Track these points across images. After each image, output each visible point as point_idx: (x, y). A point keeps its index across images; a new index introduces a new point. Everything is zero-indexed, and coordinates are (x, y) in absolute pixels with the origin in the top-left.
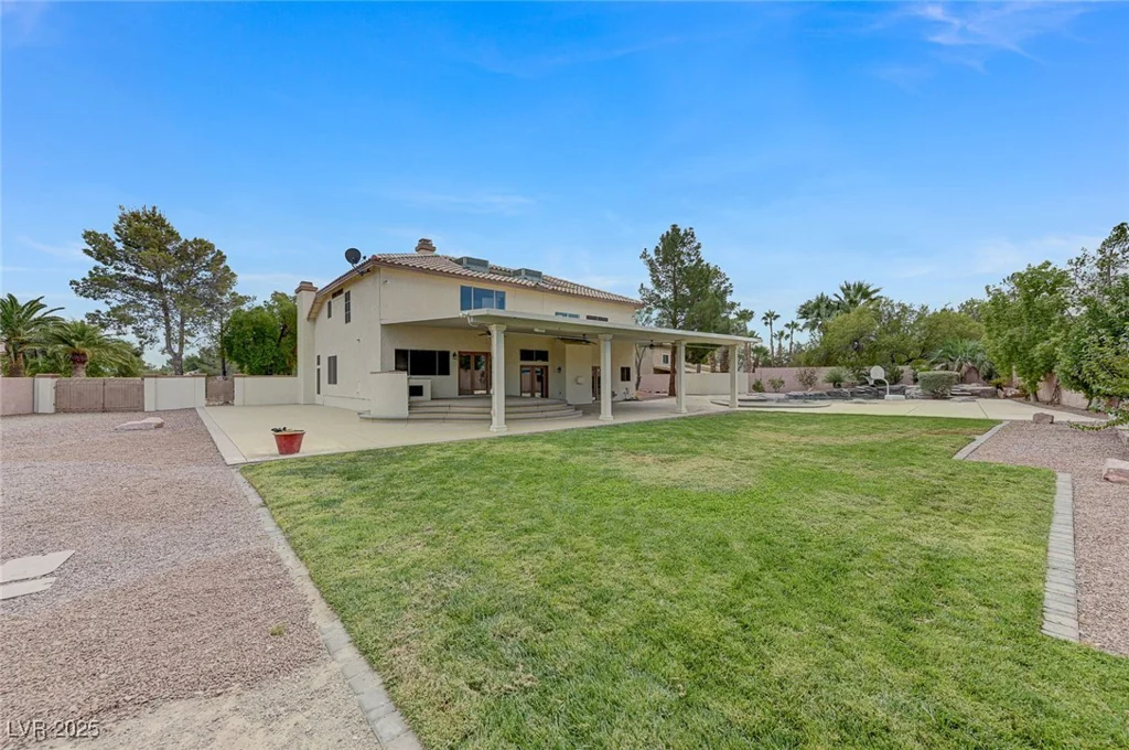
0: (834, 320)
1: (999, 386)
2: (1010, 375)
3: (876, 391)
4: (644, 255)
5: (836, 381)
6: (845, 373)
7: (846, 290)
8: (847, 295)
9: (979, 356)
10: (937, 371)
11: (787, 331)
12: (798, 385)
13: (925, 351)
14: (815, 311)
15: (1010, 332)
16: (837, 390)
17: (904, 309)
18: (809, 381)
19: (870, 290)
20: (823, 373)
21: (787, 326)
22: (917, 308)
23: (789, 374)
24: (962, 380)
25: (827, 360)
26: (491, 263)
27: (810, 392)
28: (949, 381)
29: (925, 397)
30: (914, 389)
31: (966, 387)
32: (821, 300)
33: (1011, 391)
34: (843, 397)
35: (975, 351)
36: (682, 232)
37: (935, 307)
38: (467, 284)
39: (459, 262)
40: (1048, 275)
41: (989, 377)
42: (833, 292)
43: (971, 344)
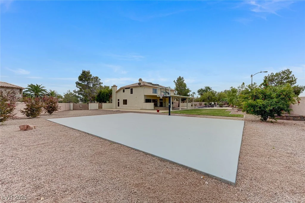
0: (204, 93)
1: (229, 105)
2: (230, 103)
3: (212, 106)
4: (174, 81)
5: (206, 104)
6: (207, 103)
7: (206, 88)
8: (206, 89)
9: (227, 101)
10: (221, 103)
11: (193, 94)
12: (199, 105)
13: (219, 100)
14: (201, 92)
15: (230, 97)
16: (206, 106)
17: (216, 92)
18: (201, 105)
19: (210, 88)
20: (203, 103)
21: (193, 93)
22: (218, 92)
23: (198, 103)
24: (224, 104)
25: (203, 101)
26: (153, 83)
27: (201, 106)
28: (222, 105)
29: (219, 107)
30: (218, 106)
31: (225, 105)
32: (202, 89)
33: (231, 106)
34: (207, 107)
35: (226, 100)
36: (181, 78)
37: (220, 91)
38: (154, 88)
39: (148, 83)
40: (235, 90)
41: (228, 104)
42: (204, 88)
43: (225, 99)
